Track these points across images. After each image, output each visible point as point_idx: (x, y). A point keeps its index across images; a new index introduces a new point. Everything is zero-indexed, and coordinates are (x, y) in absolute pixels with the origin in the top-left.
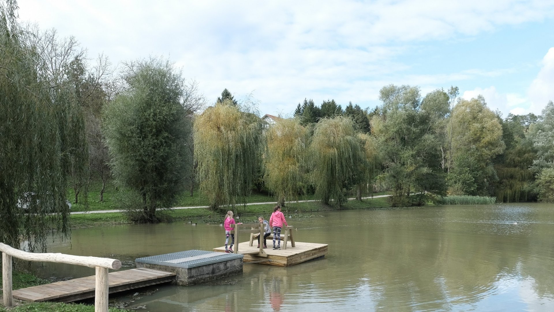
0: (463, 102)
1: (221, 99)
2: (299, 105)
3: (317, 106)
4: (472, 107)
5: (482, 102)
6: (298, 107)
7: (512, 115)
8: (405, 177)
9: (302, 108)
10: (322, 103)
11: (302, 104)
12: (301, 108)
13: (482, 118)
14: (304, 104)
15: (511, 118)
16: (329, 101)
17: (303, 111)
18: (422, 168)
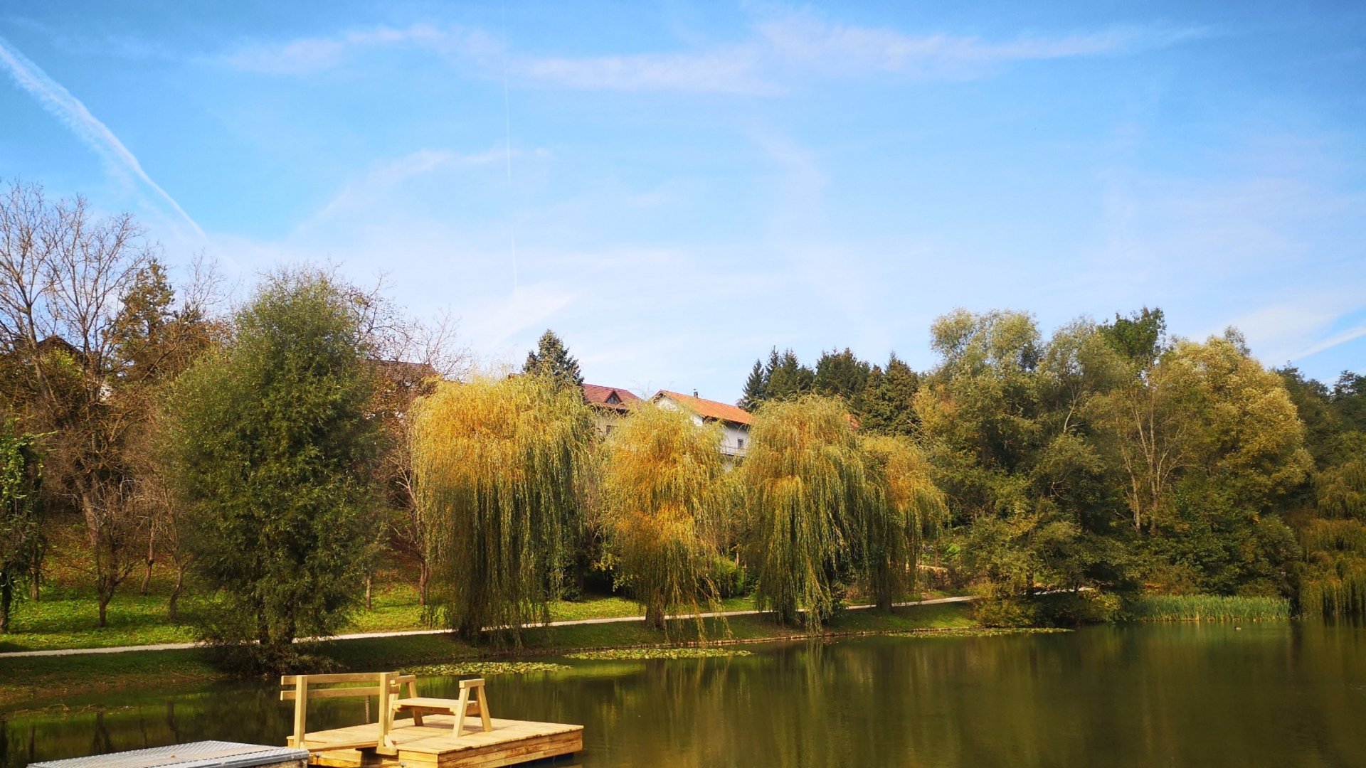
0: (1185, 348)
1: (536, 354)
2: (759, 365)
3: (807, 367)
4: (1209, 360)
5: (1237, 345)
6: (756, 370)
7: (1352, 375)
8: (1009, 548)
9: (765, 371)
10: (820, 357)
11: (766, 363)
12: (762, 372)
13: (1238, 388)
14: (770, 361)
15: (1349, 383)
16: (835, 351)
17: (768, 378)
18: (1055, 524)
